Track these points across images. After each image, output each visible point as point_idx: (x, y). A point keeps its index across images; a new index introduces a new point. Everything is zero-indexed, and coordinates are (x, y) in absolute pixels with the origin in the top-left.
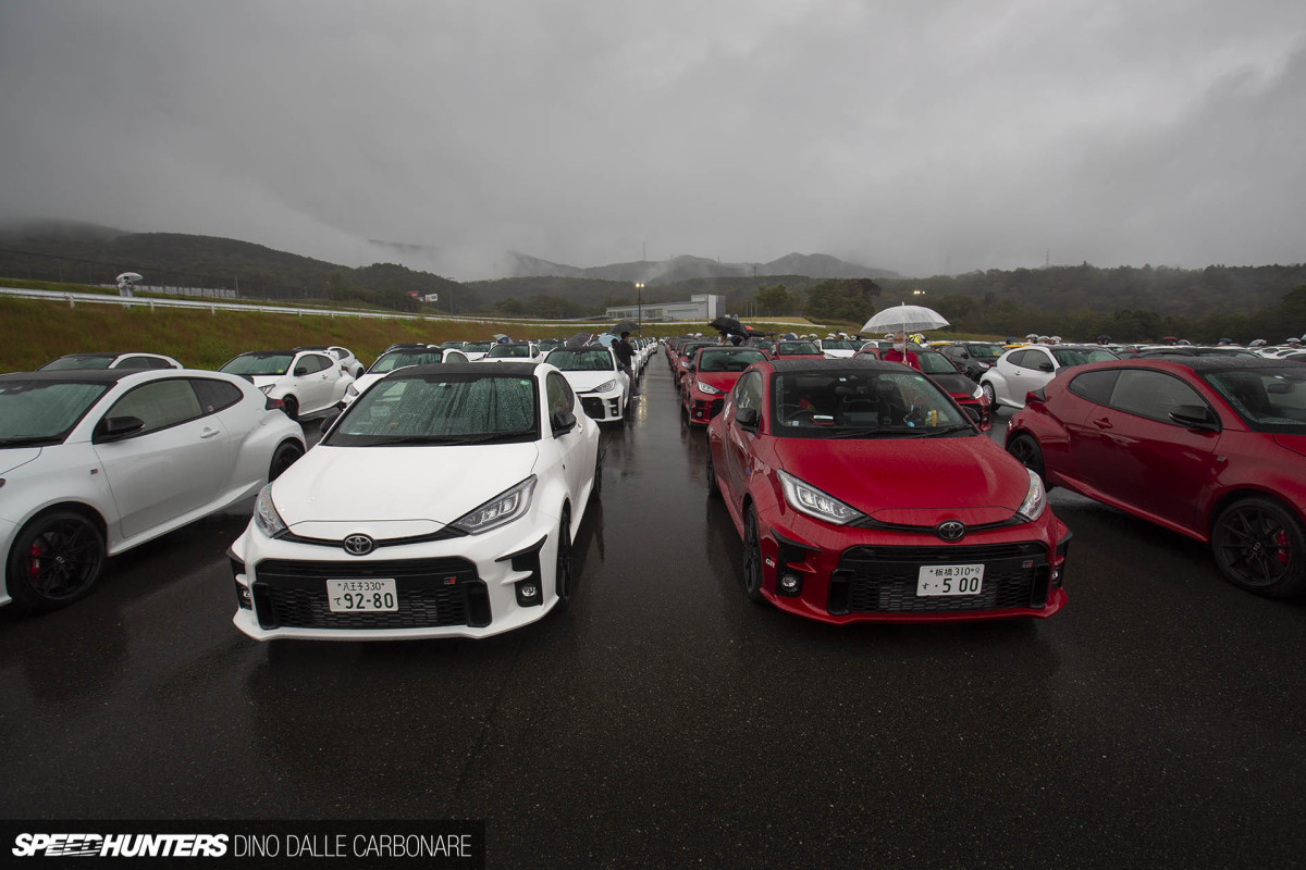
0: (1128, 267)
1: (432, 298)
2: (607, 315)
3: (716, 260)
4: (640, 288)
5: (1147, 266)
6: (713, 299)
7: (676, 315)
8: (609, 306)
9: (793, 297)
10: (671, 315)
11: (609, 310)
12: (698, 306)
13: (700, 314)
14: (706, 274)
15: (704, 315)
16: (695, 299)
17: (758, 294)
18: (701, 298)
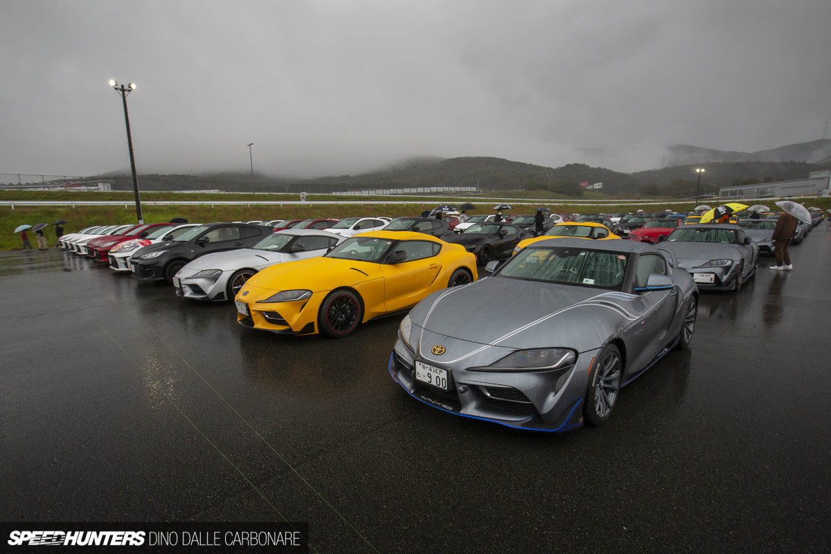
1: (598, 186)
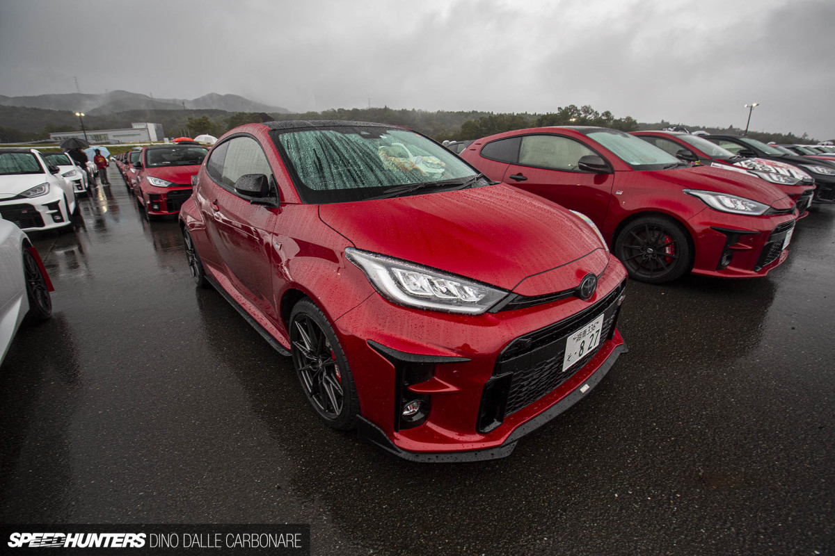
0: (405, 110)
2: (52, 140)
3: (149, 95)
4: (80, 117)
5: (414, 109)
6: (152, 127)
7: (121, 139)
8: (52, 132)
9: (217, 125)
10: (117, 139)
11: (53, 136)
12: (138, 132)
13: (144, 137)
14: (143, 107)
15: (146, 139)
16: (135, 126)
17: (188, 123)
18: (142, 126)
